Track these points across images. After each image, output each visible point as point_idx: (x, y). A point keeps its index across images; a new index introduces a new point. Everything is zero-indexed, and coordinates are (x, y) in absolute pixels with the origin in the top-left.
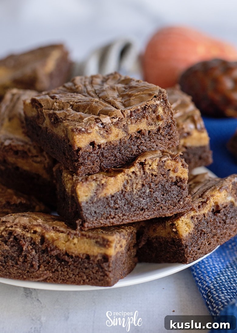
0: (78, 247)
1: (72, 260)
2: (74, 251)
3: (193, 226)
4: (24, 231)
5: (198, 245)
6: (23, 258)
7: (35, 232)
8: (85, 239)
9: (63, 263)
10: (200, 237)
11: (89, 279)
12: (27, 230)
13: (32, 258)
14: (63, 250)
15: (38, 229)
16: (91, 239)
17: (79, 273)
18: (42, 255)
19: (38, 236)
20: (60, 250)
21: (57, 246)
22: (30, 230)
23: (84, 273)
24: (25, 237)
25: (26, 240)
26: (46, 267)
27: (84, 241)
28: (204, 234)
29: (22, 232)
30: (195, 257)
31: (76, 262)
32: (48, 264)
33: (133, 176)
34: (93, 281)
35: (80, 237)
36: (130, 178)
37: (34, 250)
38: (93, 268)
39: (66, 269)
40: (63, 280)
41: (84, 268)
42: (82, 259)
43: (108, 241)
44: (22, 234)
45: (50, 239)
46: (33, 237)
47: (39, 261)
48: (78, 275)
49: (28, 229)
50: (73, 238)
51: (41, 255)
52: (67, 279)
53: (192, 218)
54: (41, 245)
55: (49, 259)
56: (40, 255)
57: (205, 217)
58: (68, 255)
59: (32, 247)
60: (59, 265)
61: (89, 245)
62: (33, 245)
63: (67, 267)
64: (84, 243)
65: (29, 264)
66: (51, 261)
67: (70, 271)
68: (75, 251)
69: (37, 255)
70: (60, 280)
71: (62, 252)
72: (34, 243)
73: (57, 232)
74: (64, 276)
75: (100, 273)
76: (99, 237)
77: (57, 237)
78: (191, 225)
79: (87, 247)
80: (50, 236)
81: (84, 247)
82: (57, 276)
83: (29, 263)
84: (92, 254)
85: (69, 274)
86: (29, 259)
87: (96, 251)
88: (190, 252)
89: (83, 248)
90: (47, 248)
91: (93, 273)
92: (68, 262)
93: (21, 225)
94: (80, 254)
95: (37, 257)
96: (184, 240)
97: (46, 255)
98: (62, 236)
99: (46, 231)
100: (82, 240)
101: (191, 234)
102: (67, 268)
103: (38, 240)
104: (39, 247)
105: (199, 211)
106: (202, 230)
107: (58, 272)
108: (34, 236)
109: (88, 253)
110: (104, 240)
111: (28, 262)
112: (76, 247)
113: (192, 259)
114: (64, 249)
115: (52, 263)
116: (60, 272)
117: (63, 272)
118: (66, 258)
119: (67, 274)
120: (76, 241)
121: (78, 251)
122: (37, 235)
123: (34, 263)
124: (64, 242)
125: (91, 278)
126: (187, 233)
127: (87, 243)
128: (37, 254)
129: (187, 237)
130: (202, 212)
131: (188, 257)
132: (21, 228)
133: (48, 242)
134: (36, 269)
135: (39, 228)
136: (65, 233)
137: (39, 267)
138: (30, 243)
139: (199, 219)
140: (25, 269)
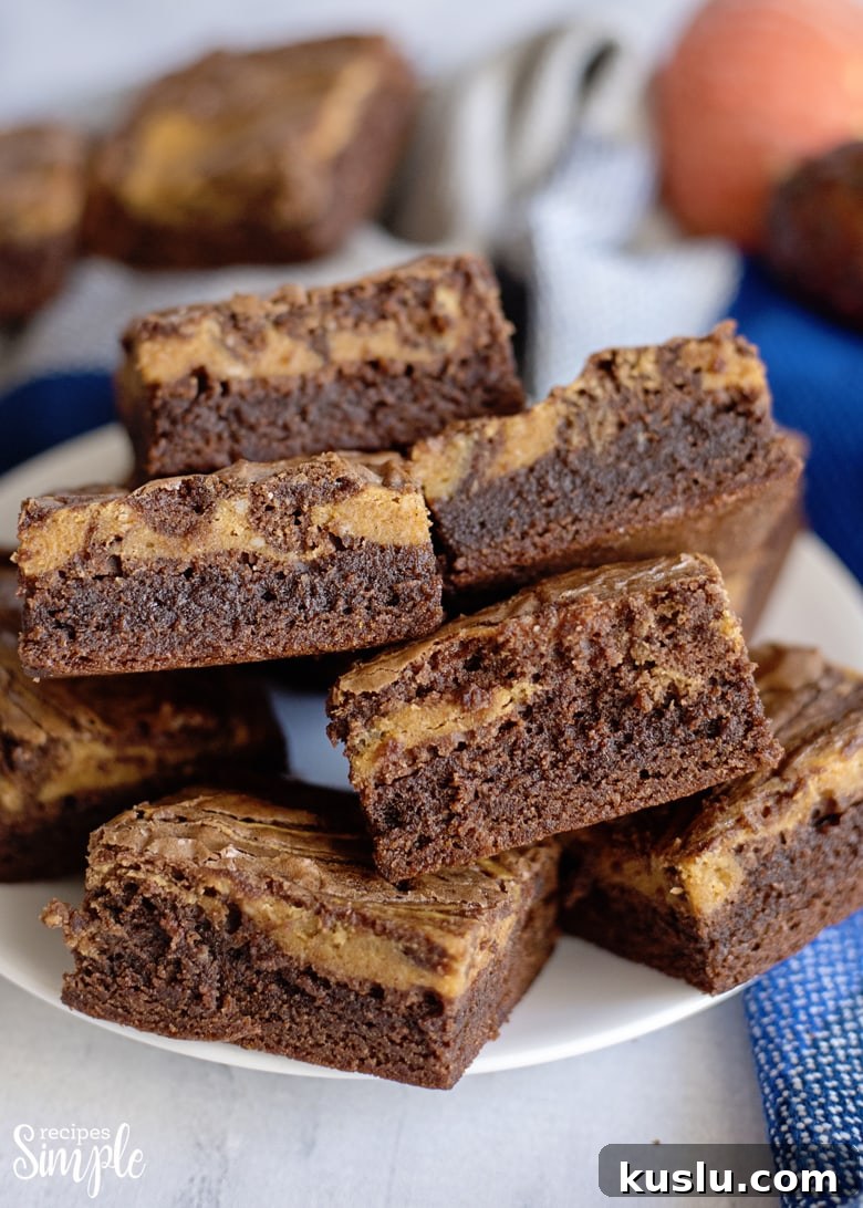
0: (346, 958)
1: (328, 994)
2: (333, 968)
3: (739, 875)
4: (176, 884)
5: (755, 935)
6: (168, 969)
7: (211, 892)
8: (372, 938)
9: (297, 997)
10: (763, 910)
11: (378, 1058)
12: (187, 884)
13: (198, 972)
14: (298, 959)
15: (222, 886)
16: (389, 939)
17: (347, 1034)
18: (231, 964)
19: (220, 905)
20: (291, 958)
21: (281, 944)
22: (194, 884)
23: (364, 1038)
24: (179, 905)
25: (181, 913)
26: (243, 1003)
27: (368, 943)
28: (779, 895)
29: (170, 887)
30: (740, 973)
31: (339, 1001)
32: (248, 993)
33: (583, 402)
34: (390, 1065)
35: (356, 926)
36: (574, 410)
37: (206, 949)
38: (393, 1028)
39: (306, 1017)
40: (296, 1048)
41: (363, 1023)
42: (357, 995)
43: (443, 953)
44: (170, 893)
45: (257, 920)
46: (204, 907)
47: (221, 981)
48: (343, 1040)
49: (187, 880)
50: (334, 929)
51: (228, 964)
52: (309, 1050)
53: (740, 849)
54: (230, 932)
55: (254, 981)
56: (225, 964)
57: (784, 842)
58: (314, 977)
59: (199, 938)
60: (284, 1002)
61: (383, 956)
62: (205, 930)
63: (311, 1010)
64: (367, 948)
65: (189, 991)
66: (260, 987)
67: (319, 1025)
68: (338, 968)
69: (216, 962)
70: (286, 1047)
71: (296, 964)
72: (208, 925)
73: (284, 902)
74: (299, 1039)
75: (413, 1045)
76: (418, 935)
77: (282, 919)
78: (732, 874)
79: (376, 960)
80: (258, 911)
81: (366, 959)
82: (277, 1035)
83: (189, 988)
84: (391, 985)
85: (315, 1033)
86: (189, 976)
87: (404, 977)
88: (725, 960)
89: (362, 963)
90: (247, 945)
91: (393, 1042)
92: (314, 999)
93: (165, 865)
94: (351, 980)
95: (214, 970)
96: (707, 925)
97: (243, 968)
98: (296, 916)
99: (245, 895)
100: (361, 940)
101: (732, 903)
102: (308, 1014)
103: (221, 916)
104: (223, 940)
105: (766, 825)
106: (772, 887)
107: (280, 1023)
108: (208, 904)
109: (378, 981)
110: (431, 947)
111: (184, 983)
112: (340, 957)
113: (732, 980)
114: (303, 956)
115: (263, 993)
116: (287, 1026)
117: (296, 1024)
118: (309, 984)
119: (310, 1033)
120: (340, 937)
121: (347, 971)
122: (217, 903)
123: (203, 989)
124: (304, 936)
125: (386, 1055)
126: (719, 901)
127: (377, 950)
128: (215, 959)
129: (716, 913)
130: (776, 828)
131: (718, 975)
132: (166, 874)
133: (251, 927)
134: (208, 1009)
135: (222, 882)
136: (307, 909)
137: (221, 1002)
138: (195, 924)
139: (764, 853)
140: (173, 1003)
